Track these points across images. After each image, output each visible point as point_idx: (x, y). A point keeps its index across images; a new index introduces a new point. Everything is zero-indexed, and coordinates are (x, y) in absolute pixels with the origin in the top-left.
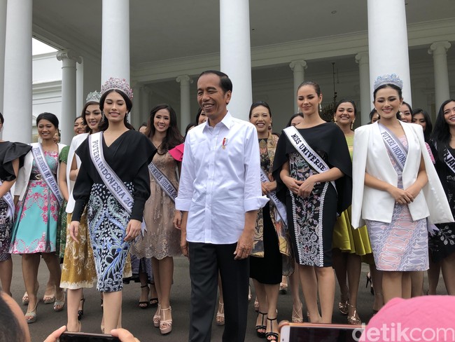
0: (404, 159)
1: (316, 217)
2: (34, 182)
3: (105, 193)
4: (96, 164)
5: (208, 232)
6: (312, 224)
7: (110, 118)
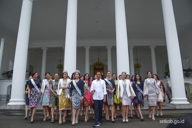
0: (126, 86)
1: (112, 96)
2: (46, 89)
3: (76, 92)
4: (75, 86)
5: (98, 98)
6: (111, 97)
7: (76, 77)
